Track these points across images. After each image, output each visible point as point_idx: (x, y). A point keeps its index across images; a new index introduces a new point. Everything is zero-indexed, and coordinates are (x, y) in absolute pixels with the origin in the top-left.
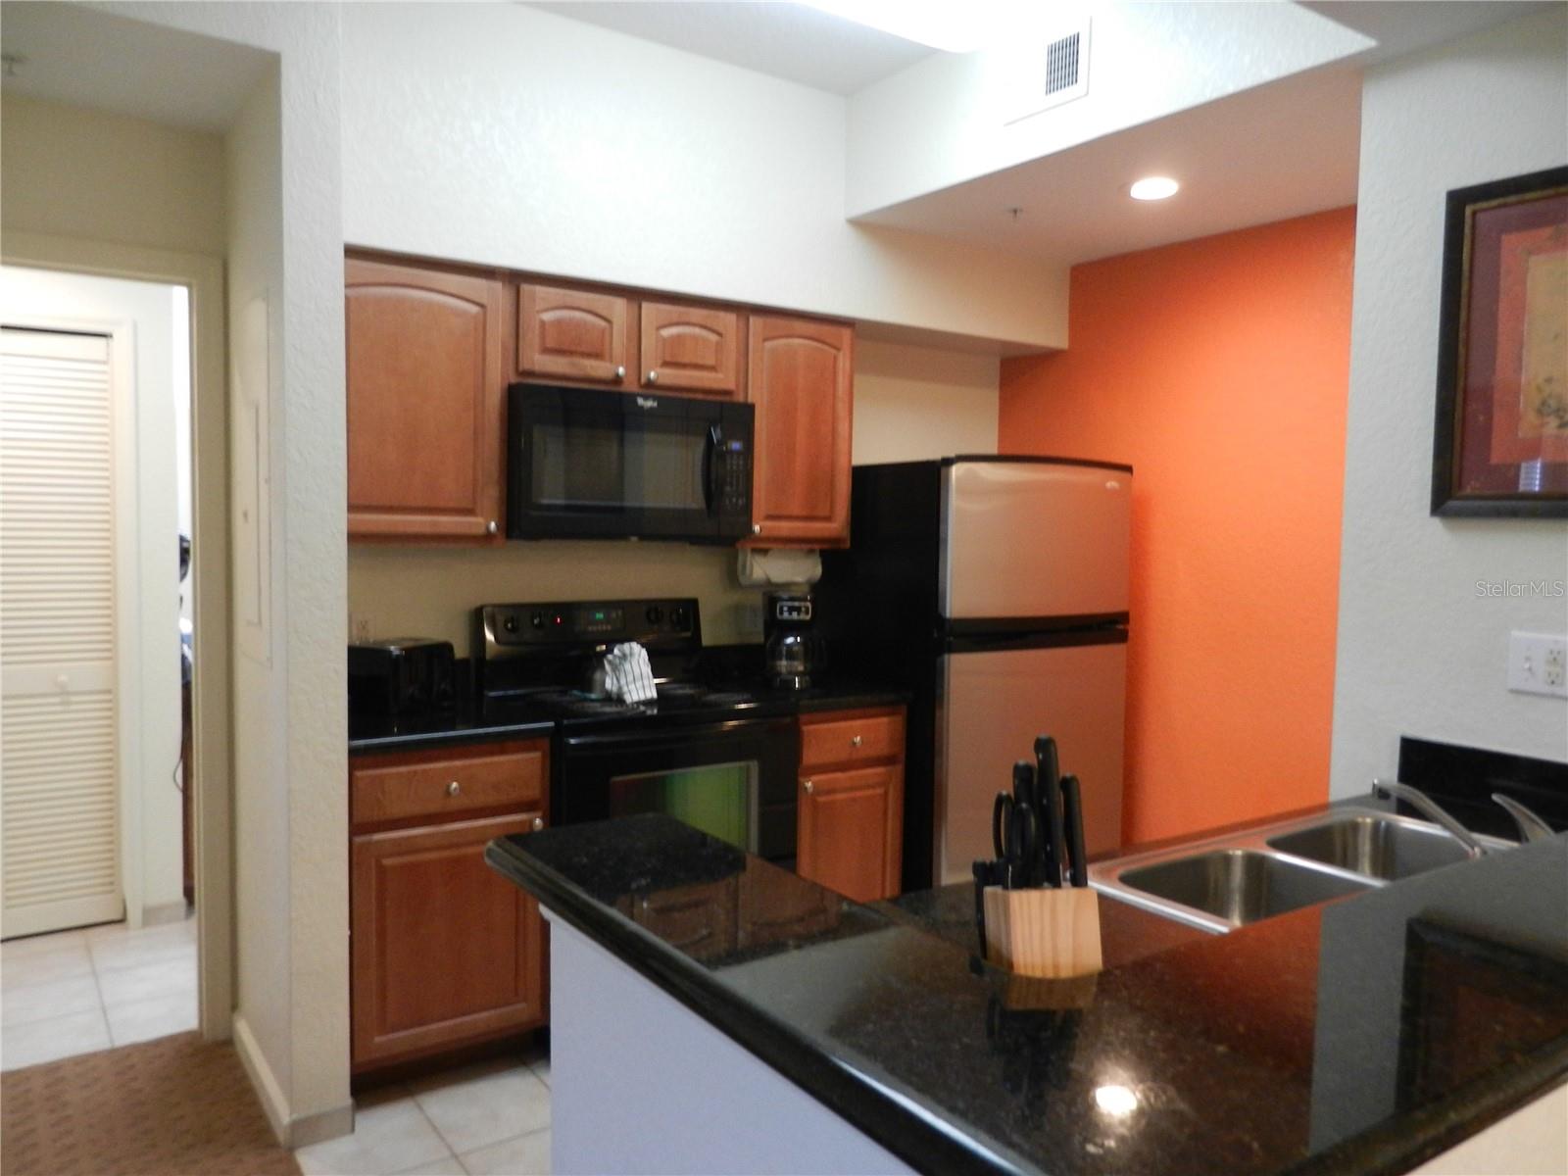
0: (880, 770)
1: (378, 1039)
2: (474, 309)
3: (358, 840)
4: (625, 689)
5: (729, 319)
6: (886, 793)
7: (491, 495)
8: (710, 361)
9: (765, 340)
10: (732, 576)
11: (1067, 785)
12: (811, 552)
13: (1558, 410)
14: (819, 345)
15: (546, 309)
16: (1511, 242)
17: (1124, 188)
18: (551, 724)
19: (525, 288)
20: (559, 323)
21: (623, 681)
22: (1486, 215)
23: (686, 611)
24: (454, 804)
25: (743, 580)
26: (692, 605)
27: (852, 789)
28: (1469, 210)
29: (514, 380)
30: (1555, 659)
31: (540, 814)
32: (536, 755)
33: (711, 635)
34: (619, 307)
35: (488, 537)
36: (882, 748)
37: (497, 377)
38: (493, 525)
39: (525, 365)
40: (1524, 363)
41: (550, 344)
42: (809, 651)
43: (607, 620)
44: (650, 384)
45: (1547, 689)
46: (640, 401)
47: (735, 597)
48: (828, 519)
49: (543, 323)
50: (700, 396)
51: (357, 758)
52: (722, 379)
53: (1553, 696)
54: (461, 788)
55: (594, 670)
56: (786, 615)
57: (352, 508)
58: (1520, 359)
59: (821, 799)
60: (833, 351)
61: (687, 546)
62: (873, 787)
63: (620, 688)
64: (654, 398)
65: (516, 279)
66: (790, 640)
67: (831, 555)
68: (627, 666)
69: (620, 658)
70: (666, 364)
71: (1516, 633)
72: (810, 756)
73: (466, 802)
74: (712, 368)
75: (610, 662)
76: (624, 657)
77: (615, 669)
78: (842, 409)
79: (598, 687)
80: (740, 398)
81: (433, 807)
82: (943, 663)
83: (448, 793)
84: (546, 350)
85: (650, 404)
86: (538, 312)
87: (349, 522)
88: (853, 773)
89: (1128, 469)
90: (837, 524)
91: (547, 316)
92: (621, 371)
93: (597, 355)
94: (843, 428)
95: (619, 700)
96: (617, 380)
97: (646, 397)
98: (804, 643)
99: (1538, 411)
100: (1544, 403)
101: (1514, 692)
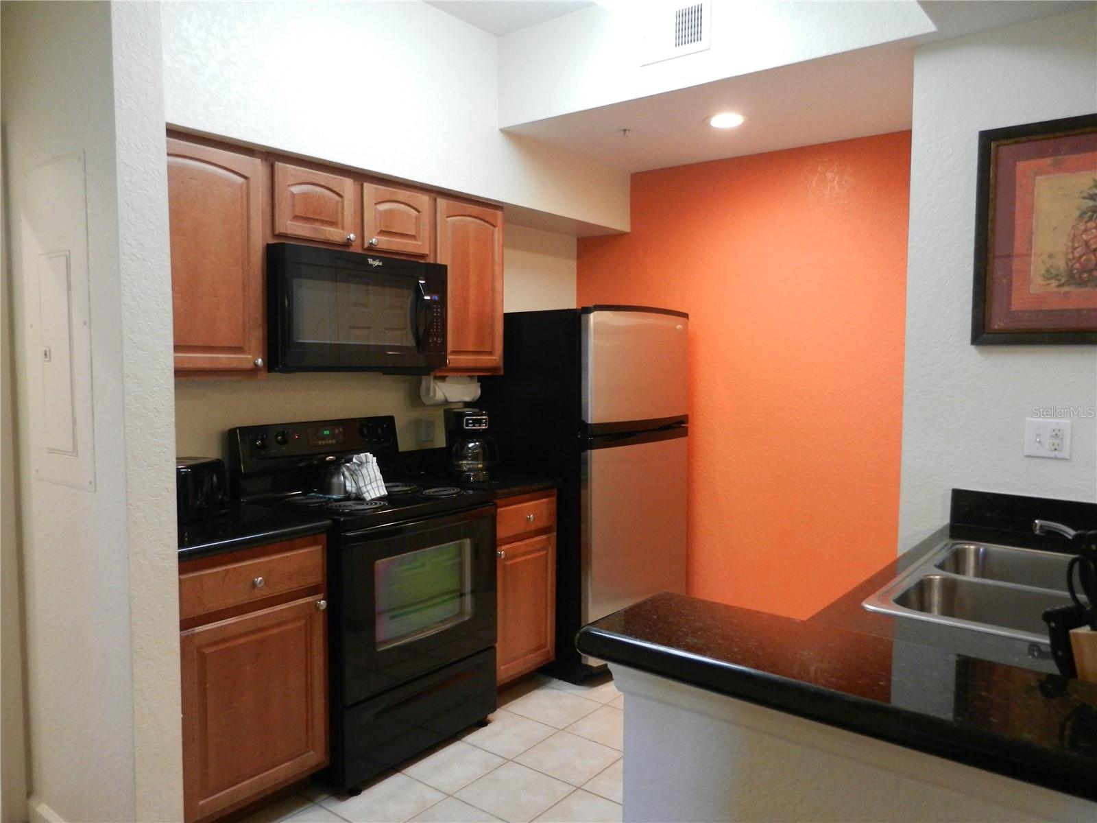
0: (543, 537)
2: (240, 180)
3: (187, 632)
4: (364, 489)
5: (424, 200)
6: (547, 554)
7: (256, 337)
8: (413, 233)
9: (447, 217)
10: (415, 398)
12: (472, 377)
13: (1057, 275)
14: (483, 223)
15: (294, 183)
16: (1021, 166)
17: (705, 120)
18: (328, 522)
19: (279, 165)
20: (305, 195)
21: (361, 484)
22: (1005, 151)
23: (386, 424)
24: (258, 595)
25: (424, 399)
26: (390, 420)
27: (524, 554)
28: (993, 145)
29: (271, 241)
30: (1057, 434)
31: (321, 596)
32: (319, 548)
33: (405, 443)
34: (348, 185)
35: (255, 370)
36: (543, 523)
37: (259, 239)
38: (260, 361)
39: (280, 229)
40: (1033, 245)
41: (299, 212)
42: (488, 453)
43: (332, 436)
44: (371, 248)
45: (1053, 454)
46: (370, 261)
47: (414, 414)
48: (490, 353)
49: (293, 195)
50: (404, 258)
51: (187, 563)
52: (419, 246)
53: (1056, 458)
54: (266, 583)
55: (332, 475)
56: (471, 427)
57: (177, 348)
58: (1030, 242)
59: (507, 563)
60: (492, 227)
61: (383, 377)
62: (539, 550)
63: (359, 489)
64: (380, 259)
65: (272, 157)
66: (471, 445)
67: (487, 381)
68: (364, 471)
69: (358, 465)
70: (382, 232)
71: (1029, 419)
72: (502, 532)
73: (268, 593)
74: (413, 237)
75: (348, 469)
76: (361, 464)
77: (353, 473)
78: (497, 269)
79: (335, 488)
80: (432, 261)
81: (243, 599)
82: (587, 455)
83: (254, 585)
84: (296, 218)
85: (377, 263)
86: (289, 186)
87: (176, 360)
88: (527, 541)
89: (685, 316)
90: (496, 358)
91: (296, 190)
92: (352, 236)
93: (332, 223)
94: (498, 286)
95: (359, 498)
96: (348, 243)
97: (374, 258)
98: (481, 446)
99: (1044, 276)
100: (1047, 271)
101: (1027, 456)
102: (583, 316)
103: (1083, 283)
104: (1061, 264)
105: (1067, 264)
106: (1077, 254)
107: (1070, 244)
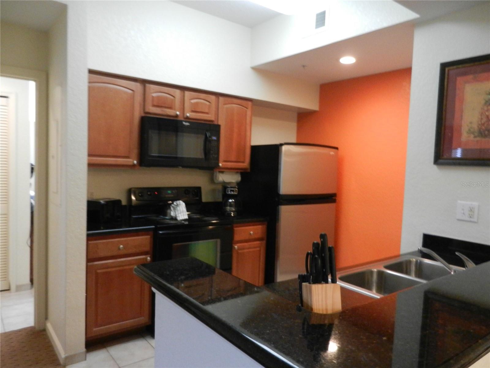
0: (258, 242)
1: (95, 329)
2: (130, 91)
3: (90, 264)
4: (177, 216)
5: (213, 98)
6: (260, 250)
7: (135, 152)
8: (206, 111)
9: (226, 104)
10: (212, 180)
11: (330, 249)
12: (237, 172)
13: (473, 132)
14: (242, 107)
15: (154, 92)
16: (460, 80)
17: (338, 60)
18: (153, 227)
19: (147, 85)
20: (158, 97)
21: (177, 213)
22: (452, 71)
23: (197, 191)
24: (122, 253)
25: (216, 181)
26: (199, 189)
27: (249, 248)
28: (447, 69)
29: (143, 115)
30: (471, 210)
31: (149, 256)
32: (148, 237)
33: (205, 198)
34: (178, 92)
35: (134, 166)
36: (259, 235)
37: (137, 114)
38: (135, 162)
39: (147, 110)
40: (463, 118)
41: (155, 104)
42: (236, 204)
43: (171, 194)
44: (187, 118)
45: (469, 219)
46: (184, 123)
47: (213, 187)
48: (243, 162)
49: (153, 97)
50: (203, 122)
51: (89, 237)
52: (210, 117)
53: (471, 221)
54: (124, 248)
55: (167, 209)
56: (229, 193)
57: (90, 155)
58: (462, 116)
59: (240, 251)
60: (245, 109)
61: (198, 170)
62: (256, 248)
63: (176, 215)
64: (188, 122)
65: (144, 82)
66: (230, 201)
67: (244, 174)
68: (178, 208)
69: (176, 205)
70: (193, 111)
71: (459, 202)
72: (237, 237)
73: (125, 252)
74: (207, 113)
75: (173, 207)
76: (177, 205)
77: (174, 209)
78: (248, 127)
79: (168, 215)
80: (216, 123)
81: (115, 253)
82: (279, 209)
83: (119, 249)
84: (154, 106)
85: (187, 124)
86: (151, 93)
87: (89, 160)
88: (250, 243)
89: (337, 148)
90: (246, 164)
91: (155, 95)
92: (178, 113)
93: (170, 108)
94: (248, 134)
95: (175, 219)
96: (177, 116)
97: (186, 122)
98: (235, 202)
99: (467, 132)
100: (469, 130)
101: (458, 220)
102: (280, 148)
103: (486, 136)
104: (475, 126)
105: (478, 127)
106: (483, 122)
107: (480, 117)
